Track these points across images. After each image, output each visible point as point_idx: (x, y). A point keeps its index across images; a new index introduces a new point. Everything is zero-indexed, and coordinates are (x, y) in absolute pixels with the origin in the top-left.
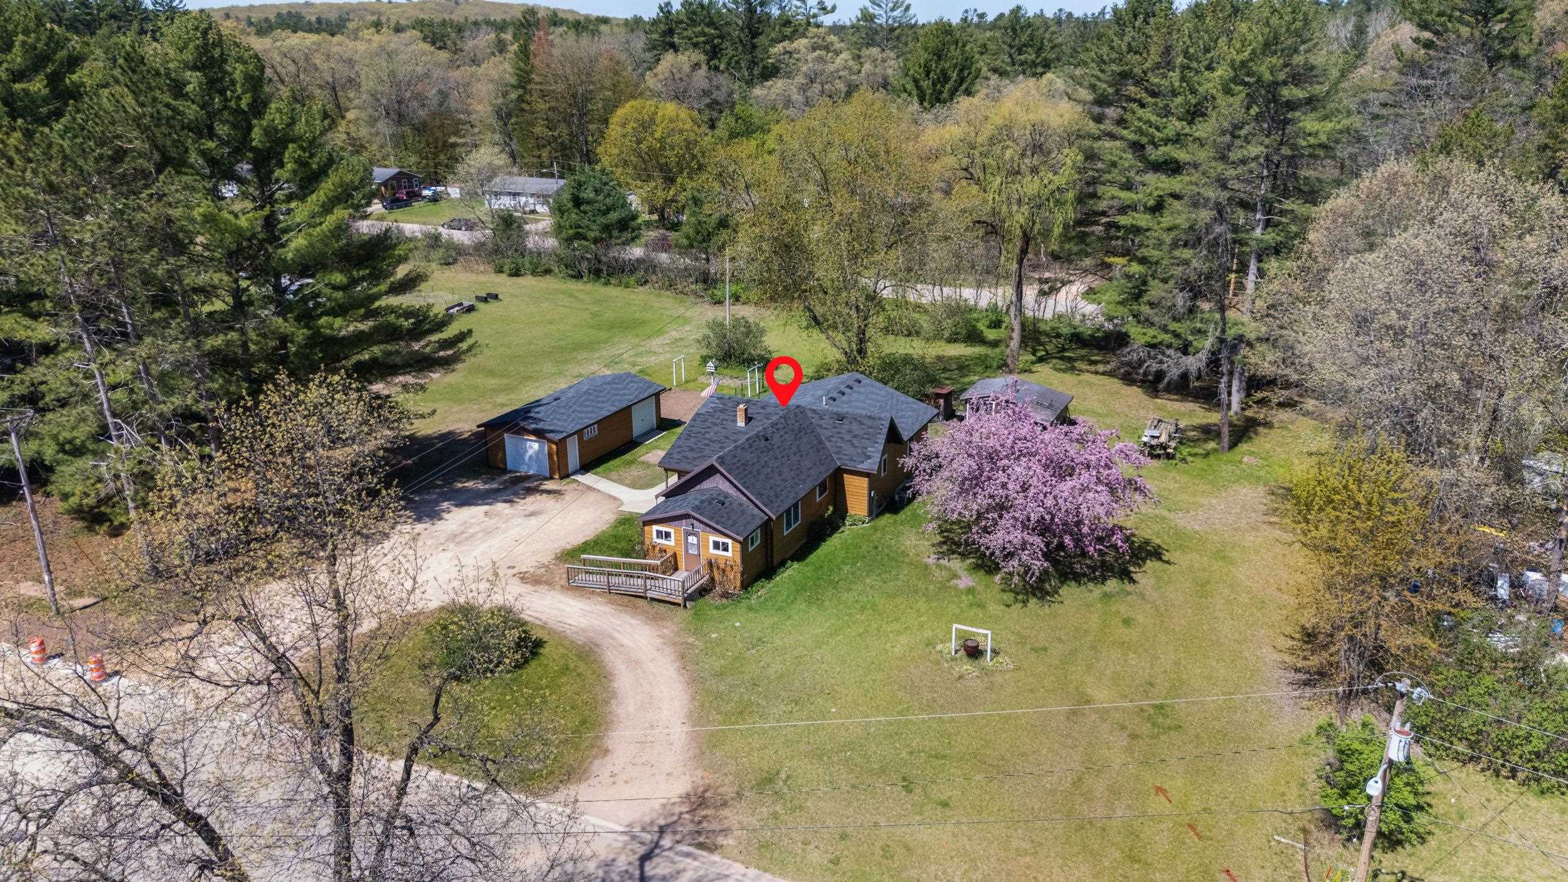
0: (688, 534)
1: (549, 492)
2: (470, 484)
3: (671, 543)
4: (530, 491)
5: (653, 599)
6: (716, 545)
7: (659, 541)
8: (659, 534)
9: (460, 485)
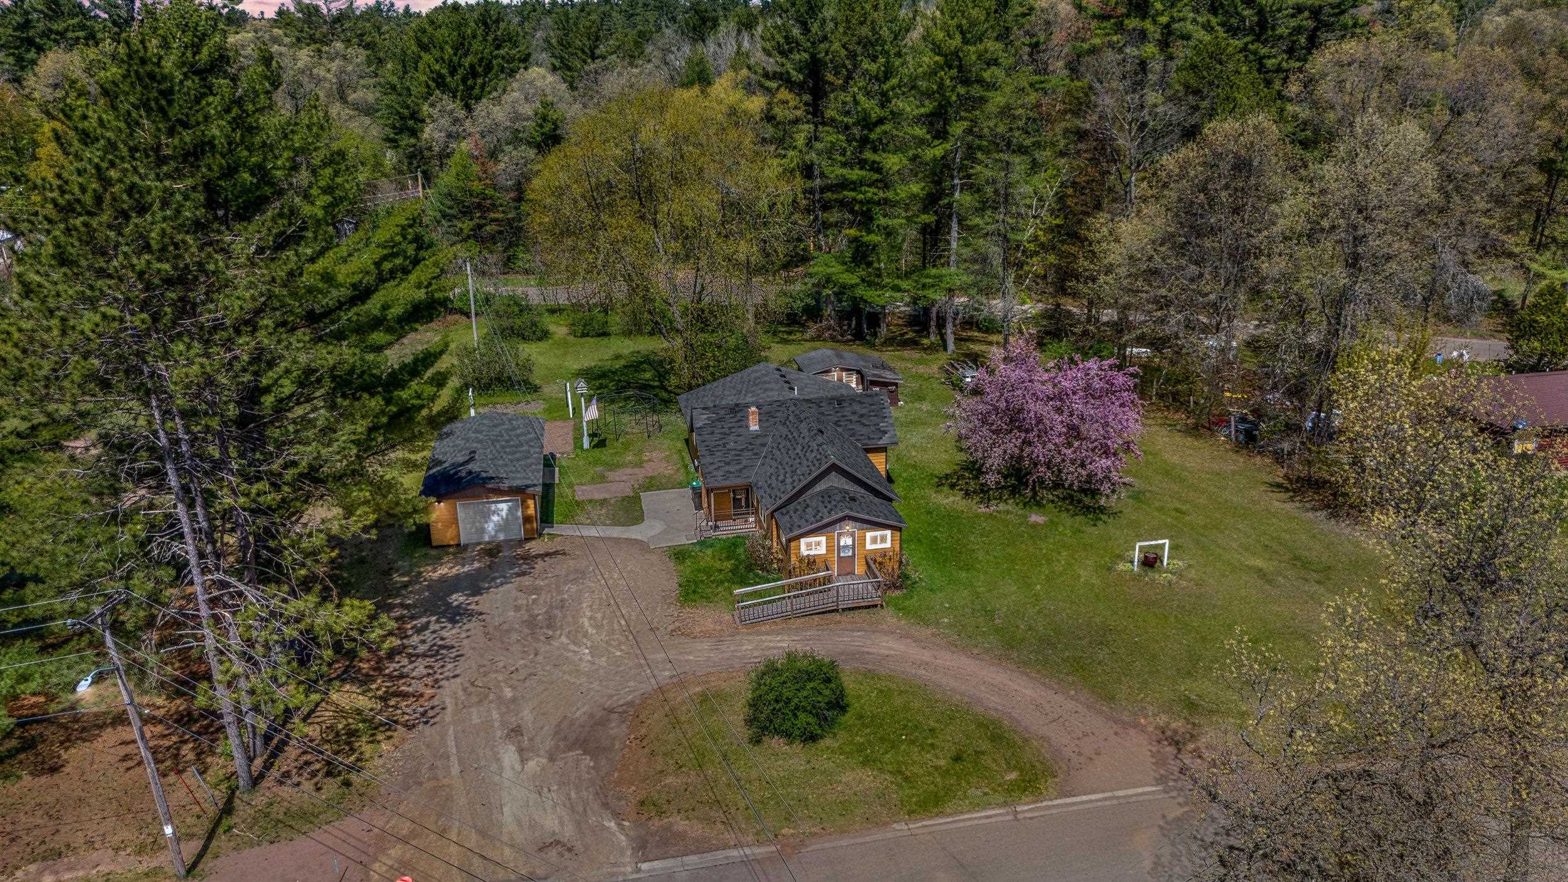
0: (842, 536)
3: (822, 551)
4: (528, 559)
6: (874, 540)
7: (810, 553)
8: (809, 546)
9: (435, 575)
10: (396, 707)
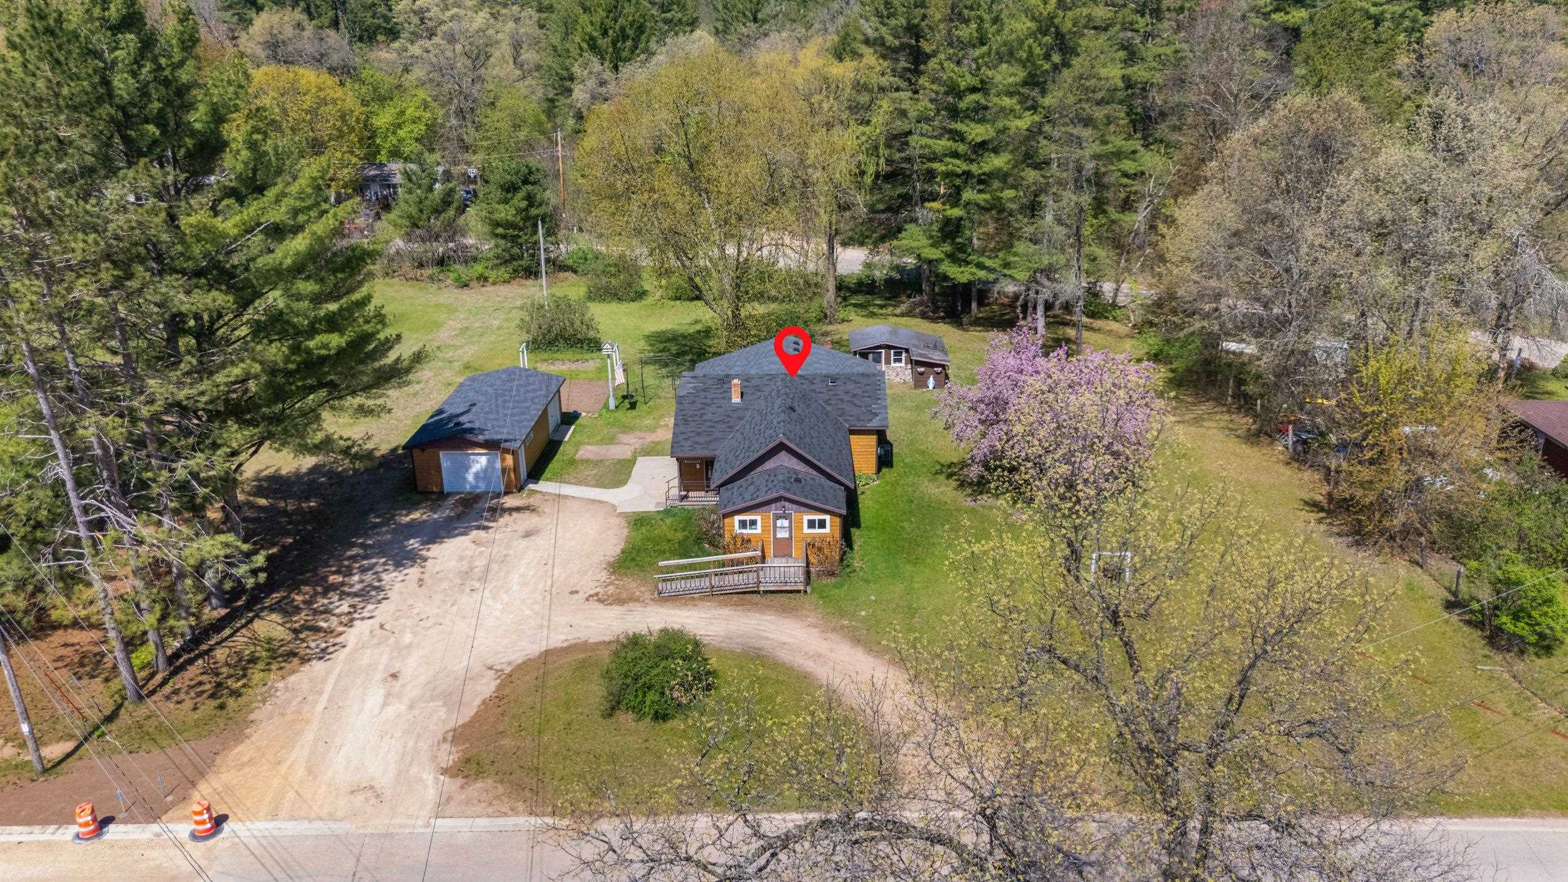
0: (777, 517)
1: (518, 509)
2: (416, 515)
3: (758, 530)
4: (497, 512)
5: (766, 592)
6: (811, 524)
7: (744, 531)
8: (743, 524)
9: (406, 519)
10: (303, 640)
